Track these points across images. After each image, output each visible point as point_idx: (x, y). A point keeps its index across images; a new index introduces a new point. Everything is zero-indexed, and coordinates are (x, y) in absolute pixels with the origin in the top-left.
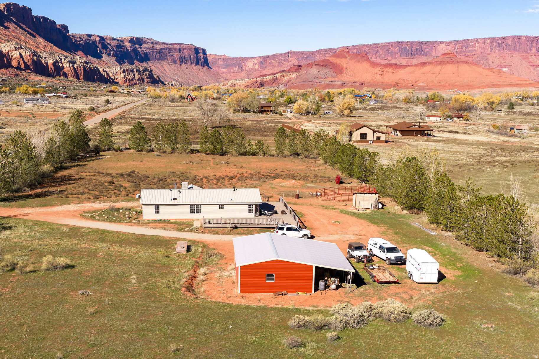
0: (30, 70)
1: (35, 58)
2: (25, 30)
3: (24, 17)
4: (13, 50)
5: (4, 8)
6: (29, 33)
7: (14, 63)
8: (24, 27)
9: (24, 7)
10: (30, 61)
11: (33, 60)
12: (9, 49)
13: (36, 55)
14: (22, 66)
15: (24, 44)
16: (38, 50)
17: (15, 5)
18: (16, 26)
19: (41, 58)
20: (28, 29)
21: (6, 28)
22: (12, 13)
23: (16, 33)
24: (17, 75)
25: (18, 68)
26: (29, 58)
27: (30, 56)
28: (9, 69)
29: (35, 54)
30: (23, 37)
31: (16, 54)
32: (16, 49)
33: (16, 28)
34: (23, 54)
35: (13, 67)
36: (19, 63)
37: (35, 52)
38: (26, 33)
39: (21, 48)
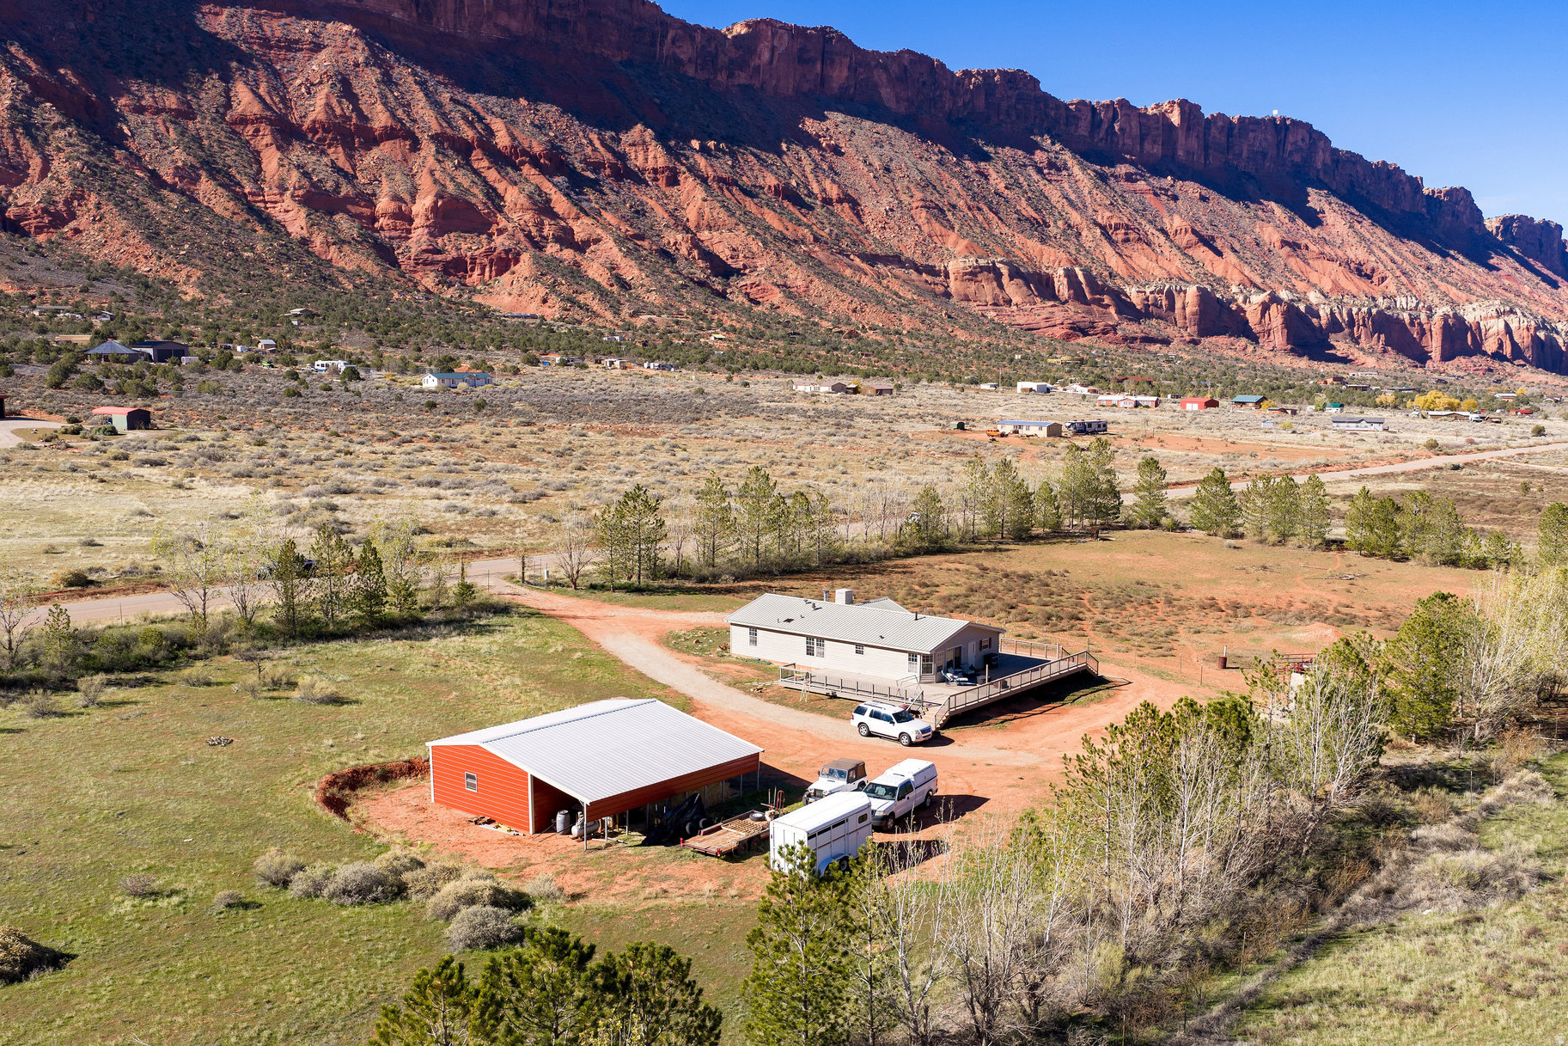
0: (1525, 359)
1: (1542, 334)
2: (1537, 273)
3: (1541, 245)
4: (1492, 317)
5: (1498, 228)
6: (1545, 279)
7: (1490, 346)
8: (1538, 266)
9: (1546, 224)
10: (1528, 341)
11: (1535, 338)
12: (1483, 314)
13: (1545, 328)
14: (1507, 350)
15: (1525, 304)
16: (1555, 316)
17: (1525, 221)
18: (1517, 265)
19: (1558, 333)
20: (1545, 271)
21: (1492, 268)
22: (1513, 237)
23: (1515, 280)
24: (1490, 370)
25: (1498, 356)
26: (1525, 333)
27: (1528, 329)
28: (1474, 358)
29: (1542, 325)
30: (1526, 290)
31: (1498, 326)
32: (1499, 314)
33: (1516, 269)
34: (1513, 326)
35: (1484, 353)
36: (1501, 346)
37: (1544, 321)
38: (1537, 279)
39: (1512, 312)
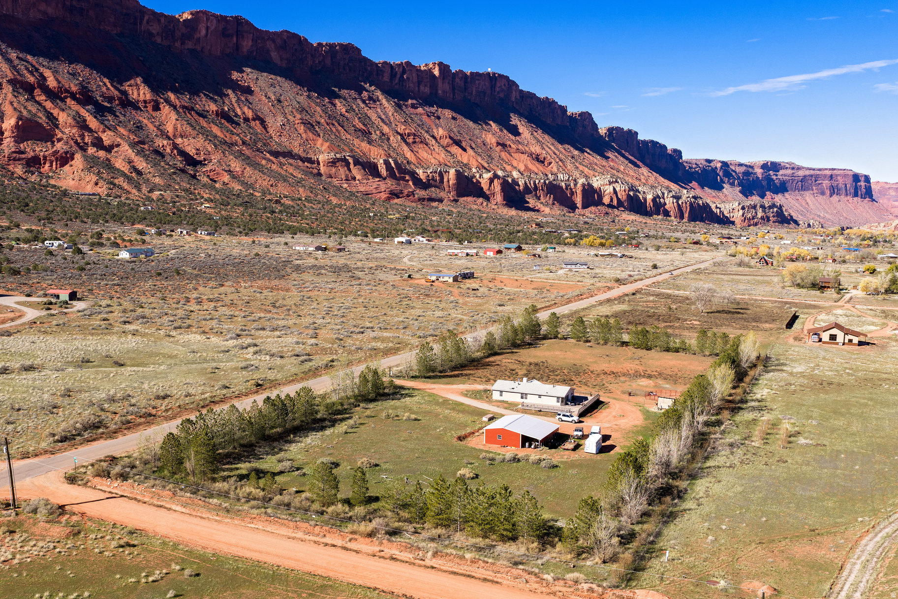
0: (624, 207)
1: (631, 193)
2: (627, 158)
3: (628, 143)
4: (606, 185)
5: (606, 133)
6: (631, 162)
7: (606, 200)
8: (627, 154)
9: (630, 131)
10: (625, 197)
11: (629, 195)
12: (602, 183)
13: (633, 190)
14: (615, 202)
15: (621, 176)
16: (637, 183)
17: (619, 129)
18: (616, 154)
19: (639, 192)
20: (630, 157)
21: (605, 157)
22: (614, 138)
23: (616, 163)
24: (607, 213)
25: (610, 206)
26: (624, 193)
27: (625, 191)
28: (599, 207)
29: (632, 188)
30: (622, 168)
31: (609, 189)
32: (610, 183)
33: (616, 156)
34: (618, 189)
35: (604, 204)
36: (612, 200)
37: (632, 186)
38: (627, 162)
39: (617, 182)
